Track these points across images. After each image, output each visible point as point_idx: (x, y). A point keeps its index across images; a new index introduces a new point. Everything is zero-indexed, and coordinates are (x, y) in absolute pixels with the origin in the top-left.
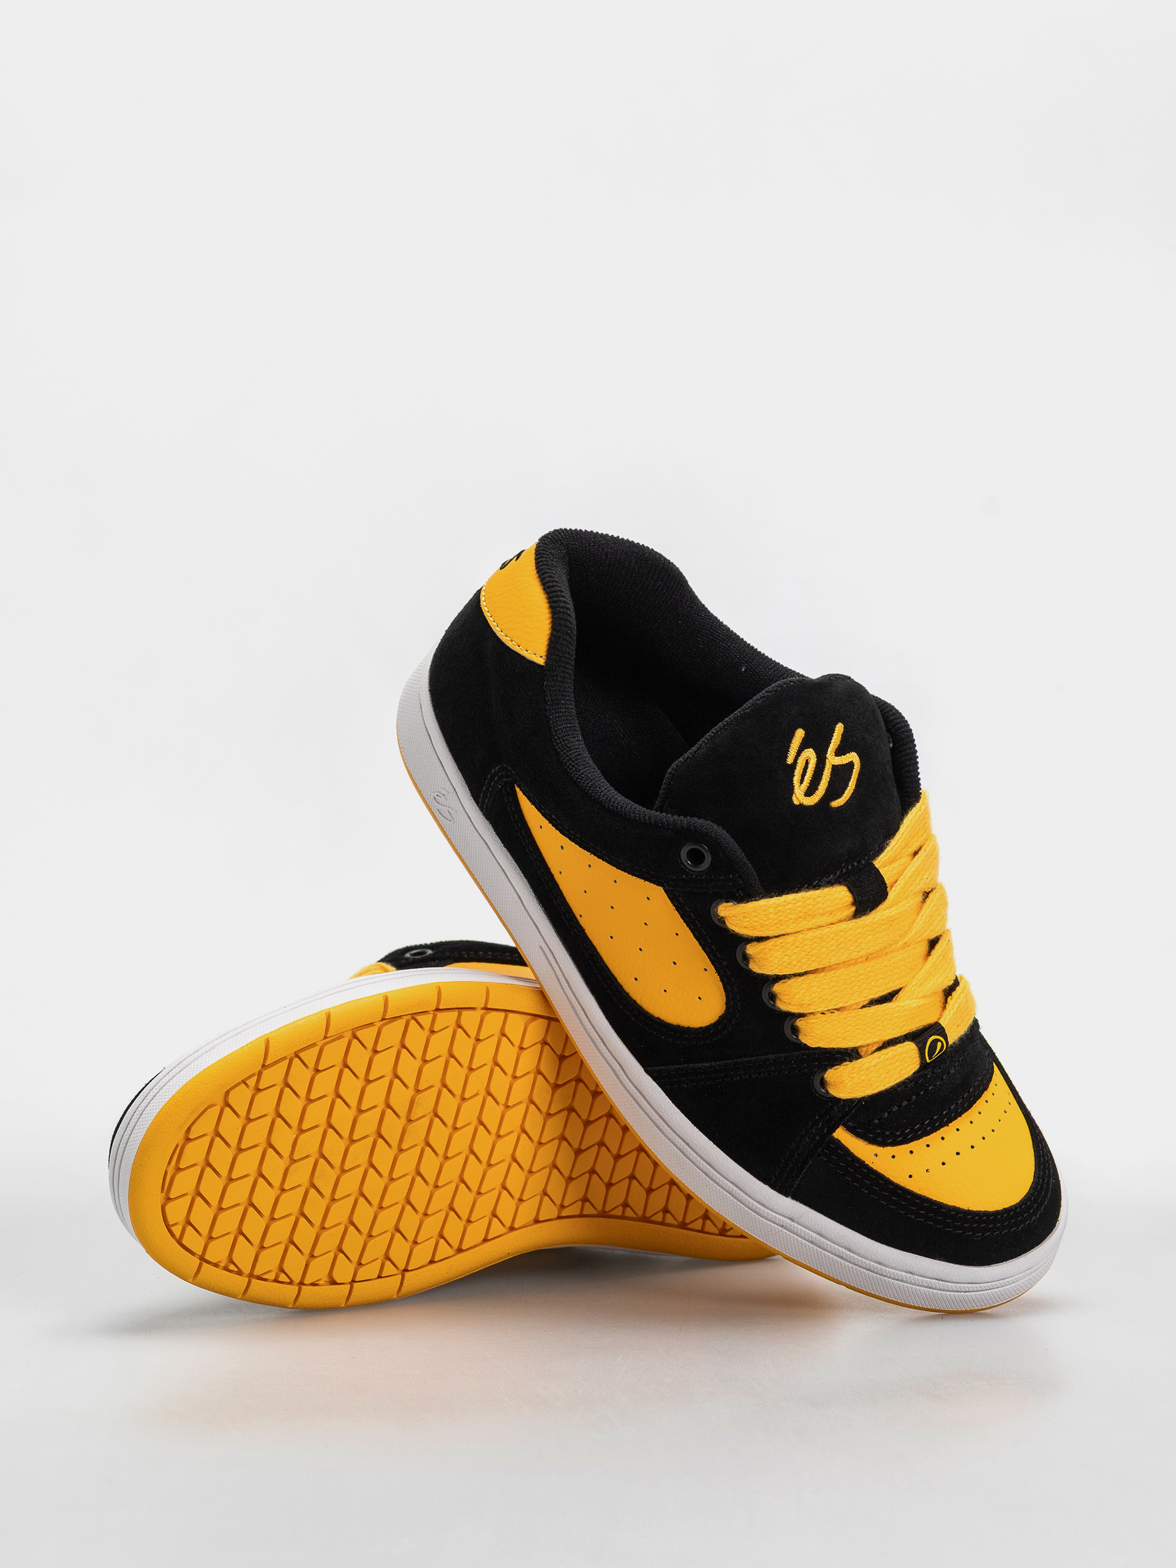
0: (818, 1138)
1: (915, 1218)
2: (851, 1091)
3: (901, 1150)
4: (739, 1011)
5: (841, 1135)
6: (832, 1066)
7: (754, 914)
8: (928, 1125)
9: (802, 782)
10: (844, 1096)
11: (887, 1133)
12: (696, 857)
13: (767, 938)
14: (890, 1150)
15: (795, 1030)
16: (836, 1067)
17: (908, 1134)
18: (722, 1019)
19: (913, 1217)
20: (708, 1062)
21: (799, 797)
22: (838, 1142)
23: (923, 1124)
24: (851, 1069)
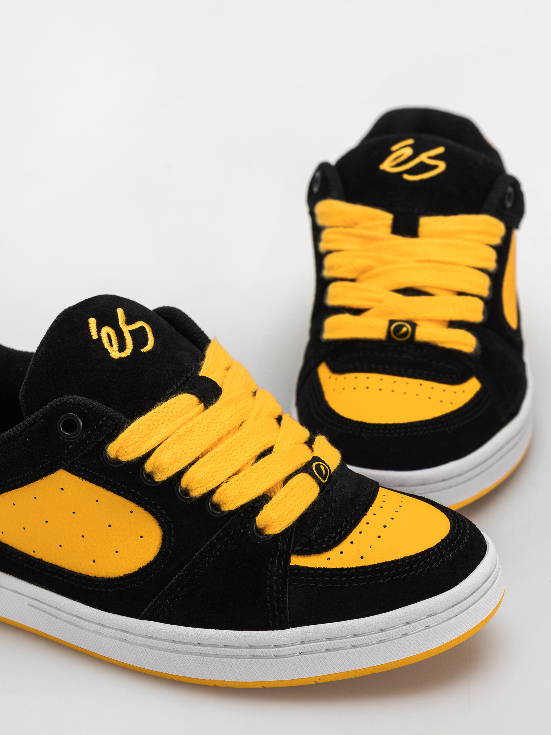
0: (281, 572)
1: (384, 581)
2: (281, 522)
3: (344, 545)
4: (171, 522)
5: (296, 561)
6: (257, 514)
7: (132, 437)
8: (351, 519)
9: (111, 345)
10: (279, 529)
11: (326, 539)
12: (71, 426)
13: (153, 450)
14: (336, 550)
15: (217, 507)
16: (260, 514)
17: (341, 531)
18: (165, 539)
19: (382, 581)
20: (175, 575)
21: (115, 354)
22: (297, 567)
23: (347, 521)
24: (271, 506)
